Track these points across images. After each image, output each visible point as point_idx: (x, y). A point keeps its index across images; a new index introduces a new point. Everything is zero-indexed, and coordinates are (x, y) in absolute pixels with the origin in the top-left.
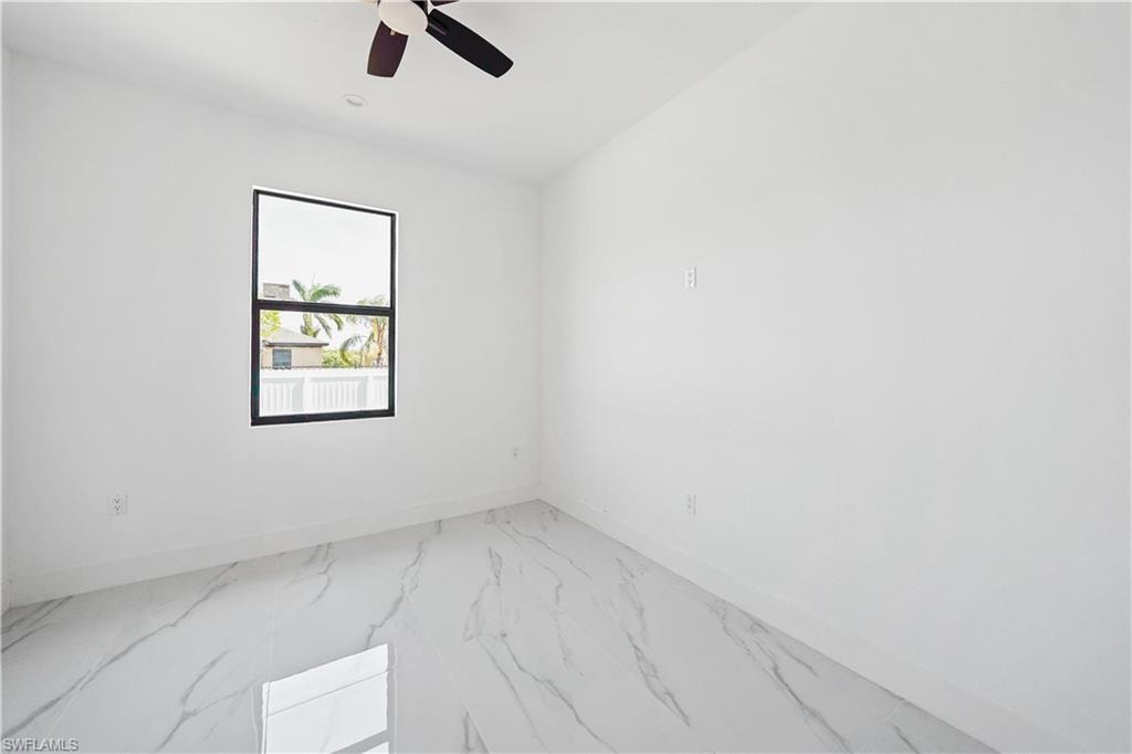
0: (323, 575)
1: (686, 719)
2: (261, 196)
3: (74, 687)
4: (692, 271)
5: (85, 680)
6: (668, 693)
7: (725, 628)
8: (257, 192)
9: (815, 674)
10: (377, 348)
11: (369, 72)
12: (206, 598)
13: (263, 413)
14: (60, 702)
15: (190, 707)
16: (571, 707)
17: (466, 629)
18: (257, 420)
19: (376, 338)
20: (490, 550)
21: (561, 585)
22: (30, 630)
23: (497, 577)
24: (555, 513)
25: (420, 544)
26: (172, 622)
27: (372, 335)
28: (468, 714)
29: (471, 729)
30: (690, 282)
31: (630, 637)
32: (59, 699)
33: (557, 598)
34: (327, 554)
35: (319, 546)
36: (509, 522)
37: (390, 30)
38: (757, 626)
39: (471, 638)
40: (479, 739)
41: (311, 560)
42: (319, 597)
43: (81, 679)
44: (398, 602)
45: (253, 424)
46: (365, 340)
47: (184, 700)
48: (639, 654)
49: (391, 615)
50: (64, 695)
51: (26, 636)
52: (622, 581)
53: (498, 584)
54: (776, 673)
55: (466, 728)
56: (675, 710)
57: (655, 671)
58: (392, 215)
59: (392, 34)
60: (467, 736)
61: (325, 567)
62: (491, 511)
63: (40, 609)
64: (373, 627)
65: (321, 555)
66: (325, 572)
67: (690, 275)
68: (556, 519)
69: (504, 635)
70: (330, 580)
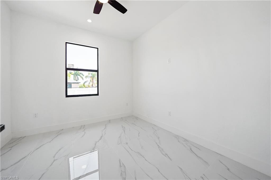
0: (83, 132)
1: (171, 159)
2: (67, 44)
3: (28, 155)
4: (169, 59)
5: (31, 153)
6: (166, 154)
7: (178, 141)
8: (66, 43)
9: (200, 150)
10: (92, 83)
11: (94, 13)
12: (56, 137)
13: (68, 94)
14: (26, 158)
15: (56, 158)
16: (144, 157)
17: (118, 142)
18: (67, 96)
19: (92, 81)
20: (122, 126)
21: (139, 133)
22: (17, 143)
23: (124, 131)
24: (137, 118)
25: (106, 125)
26: (49, 141)
27: (91, 80)
28: (120, 159)
29: (121, 162)
30: (169, 62)
31: (156, 143)
32: (26, 157)
33: (139, 136)
34: (84, 127)
35: (82, 126)
36: (126, 120)
37: (99, 2)
38: (186, 140)
39: (119, 144)
40: (123, 164)
41: (80, 129)
42: (83, 136)
43: (30, 153)
44: (102, 137)
45: (66, 97)
46: (89, 82)
47: (54, 157)
48: (159, 147)
49: (100, 139)
50: (27, 156)
51: (16, 144)
52: (154, 132)
53: (125, 133)
54: (191, 150)
55: (120, 162)
56: (168, 157)
57: (163, 150)
58: (98, 48)
59: (100, 3)
60: (120, 164)
61: (84, 130)
62: (122, 118)
63: (18, 139)
64: (96, 142)
65: (83, 127)
66: (84, 131)
67: (169, 60)
68: (137, 119)
69: (127, 143)
70: (85, 132)
